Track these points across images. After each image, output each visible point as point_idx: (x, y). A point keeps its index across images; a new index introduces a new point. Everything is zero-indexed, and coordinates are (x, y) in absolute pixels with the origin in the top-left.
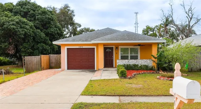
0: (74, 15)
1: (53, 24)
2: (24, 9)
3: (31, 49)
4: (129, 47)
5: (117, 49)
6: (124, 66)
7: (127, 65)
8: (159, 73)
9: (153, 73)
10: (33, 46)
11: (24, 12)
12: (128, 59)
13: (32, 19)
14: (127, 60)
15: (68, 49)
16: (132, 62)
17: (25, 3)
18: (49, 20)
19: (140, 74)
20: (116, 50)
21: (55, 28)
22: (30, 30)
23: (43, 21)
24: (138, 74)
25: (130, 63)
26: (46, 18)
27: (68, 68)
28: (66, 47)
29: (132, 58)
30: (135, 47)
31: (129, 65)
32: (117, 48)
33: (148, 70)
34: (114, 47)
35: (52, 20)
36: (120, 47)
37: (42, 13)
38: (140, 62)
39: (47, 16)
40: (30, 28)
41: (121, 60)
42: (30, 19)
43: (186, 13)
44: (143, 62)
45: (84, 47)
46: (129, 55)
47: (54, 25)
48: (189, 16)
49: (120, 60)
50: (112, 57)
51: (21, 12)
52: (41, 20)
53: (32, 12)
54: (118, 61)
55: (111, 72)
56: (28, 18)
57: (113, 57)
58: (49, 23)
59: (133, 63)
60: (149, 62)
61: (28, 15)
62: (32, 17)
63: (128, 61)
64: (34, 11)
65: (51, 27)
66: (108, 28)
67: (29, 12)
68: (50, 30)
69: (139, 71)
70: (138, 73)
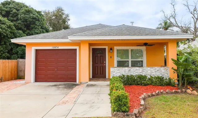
0: (69, 20)
1: (38, 24)
2: (7, 8)
3: (8, 52)
4: (130, 48)
5: (111, 51)
6: (122, 77)
7: (128, 76)
8: (185, 92)
9: (176, 93)
10: (12, 49)
11: (6, 11)
12: (128, 66)
13: (15, 19)
14: (126, 68)
15: (37, 50)
16: (135, 72)
17: (10, 3)
18: (34, 20)
19: (153, 95)
20: (109, 52)
21: (41, 30)
22: (6, 30)
23: (26, 21)
24: (149, 96)
25: (132, 74)
26: (30, 17)
27: (37, 80)
28: (34, 48)
29: (135, 64)
30: (139, 48)
31: (131, 76)
32: (111, 49)
33: (164, 86)
34: (107, 47)
35: (38, 20)
36: (116, 48)
37: (26, 13)
38: (149, 72)
39: (32, 15)
40: (8, 28)
41: (118, 68)
42: (12, 18)
43: (191, 13)
44: (154, 71)
45: (60, 48)
46: (130, 60)
47: (40, 26)
48: (195, 17)
49: (115, 68)
50: (103, 63)
51: (3, 11)
52: (24, 19)
53: (14, 11)
54: (112, 70)
55: (98, 89)
56: (10, 17)
57: (105, 64)
58: (34, 23)
59: (137, 74)
60: (163, 71)
61: (11, 15)
62: (15, 16)
63: (129, 70)
64: (18, 10)
65: (36, 28)
66: (100, 24)
67: (12, 11)
68: (34, 31)
69: (148, 87)
70: (150, 94)
